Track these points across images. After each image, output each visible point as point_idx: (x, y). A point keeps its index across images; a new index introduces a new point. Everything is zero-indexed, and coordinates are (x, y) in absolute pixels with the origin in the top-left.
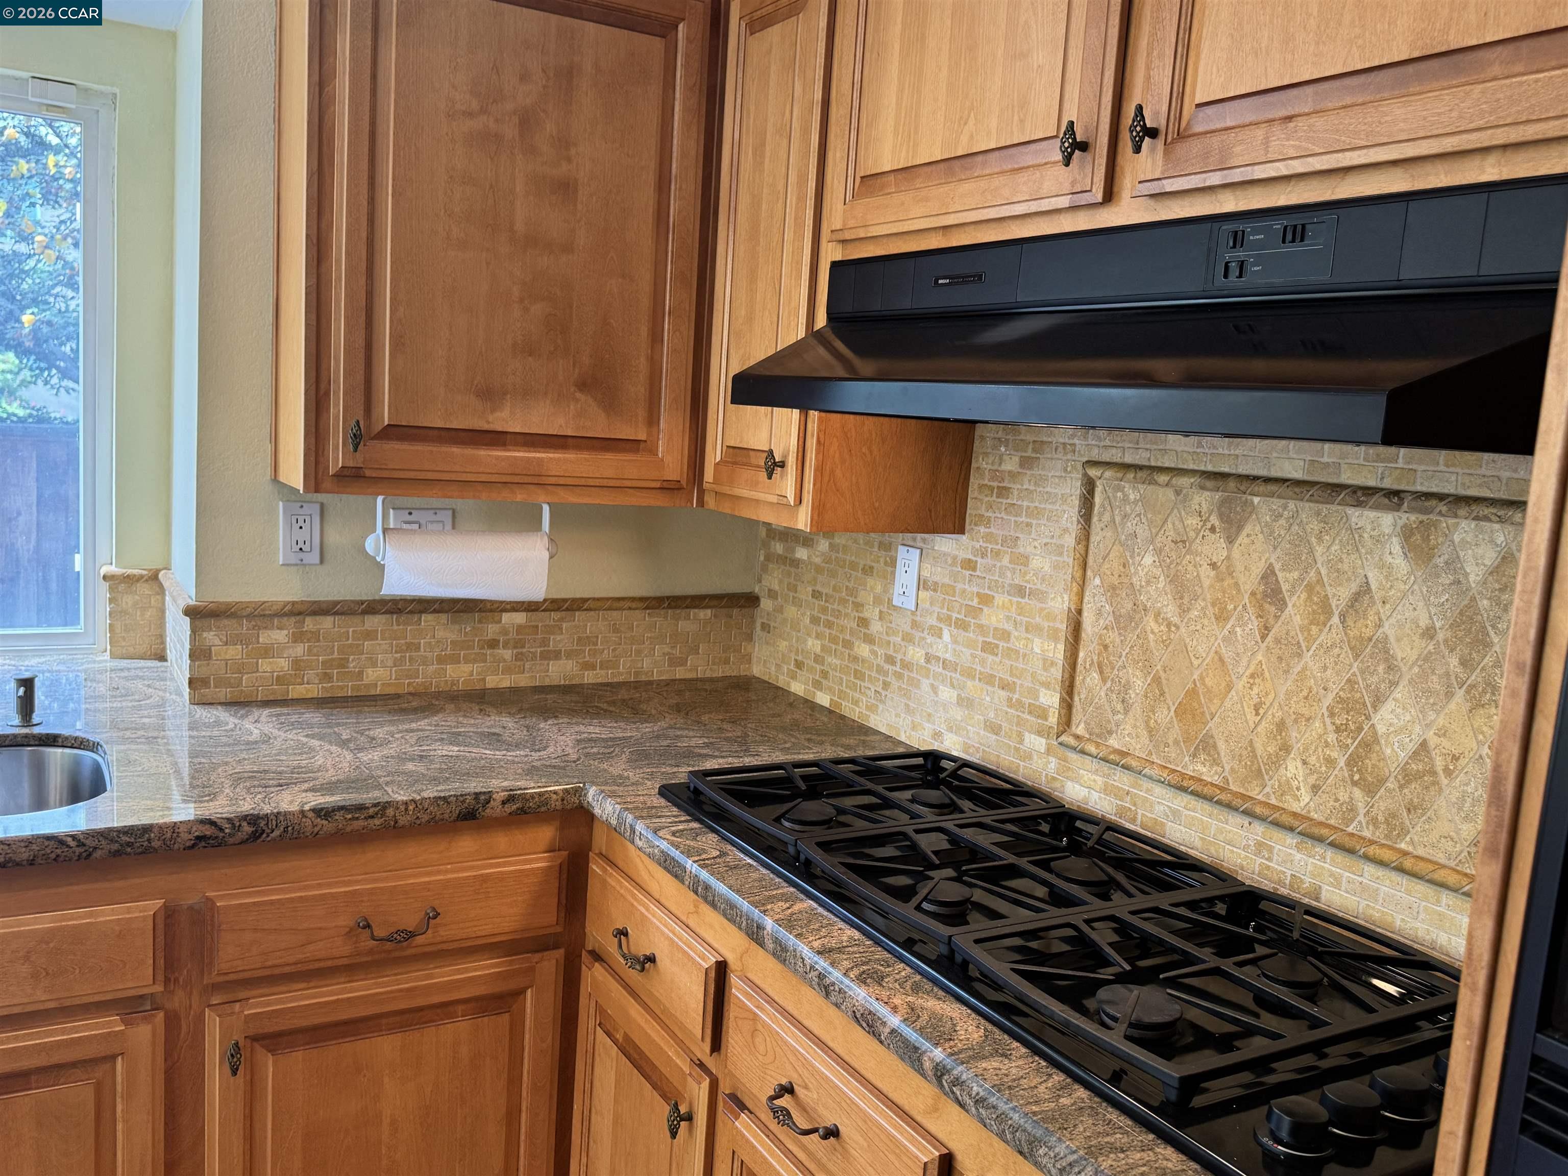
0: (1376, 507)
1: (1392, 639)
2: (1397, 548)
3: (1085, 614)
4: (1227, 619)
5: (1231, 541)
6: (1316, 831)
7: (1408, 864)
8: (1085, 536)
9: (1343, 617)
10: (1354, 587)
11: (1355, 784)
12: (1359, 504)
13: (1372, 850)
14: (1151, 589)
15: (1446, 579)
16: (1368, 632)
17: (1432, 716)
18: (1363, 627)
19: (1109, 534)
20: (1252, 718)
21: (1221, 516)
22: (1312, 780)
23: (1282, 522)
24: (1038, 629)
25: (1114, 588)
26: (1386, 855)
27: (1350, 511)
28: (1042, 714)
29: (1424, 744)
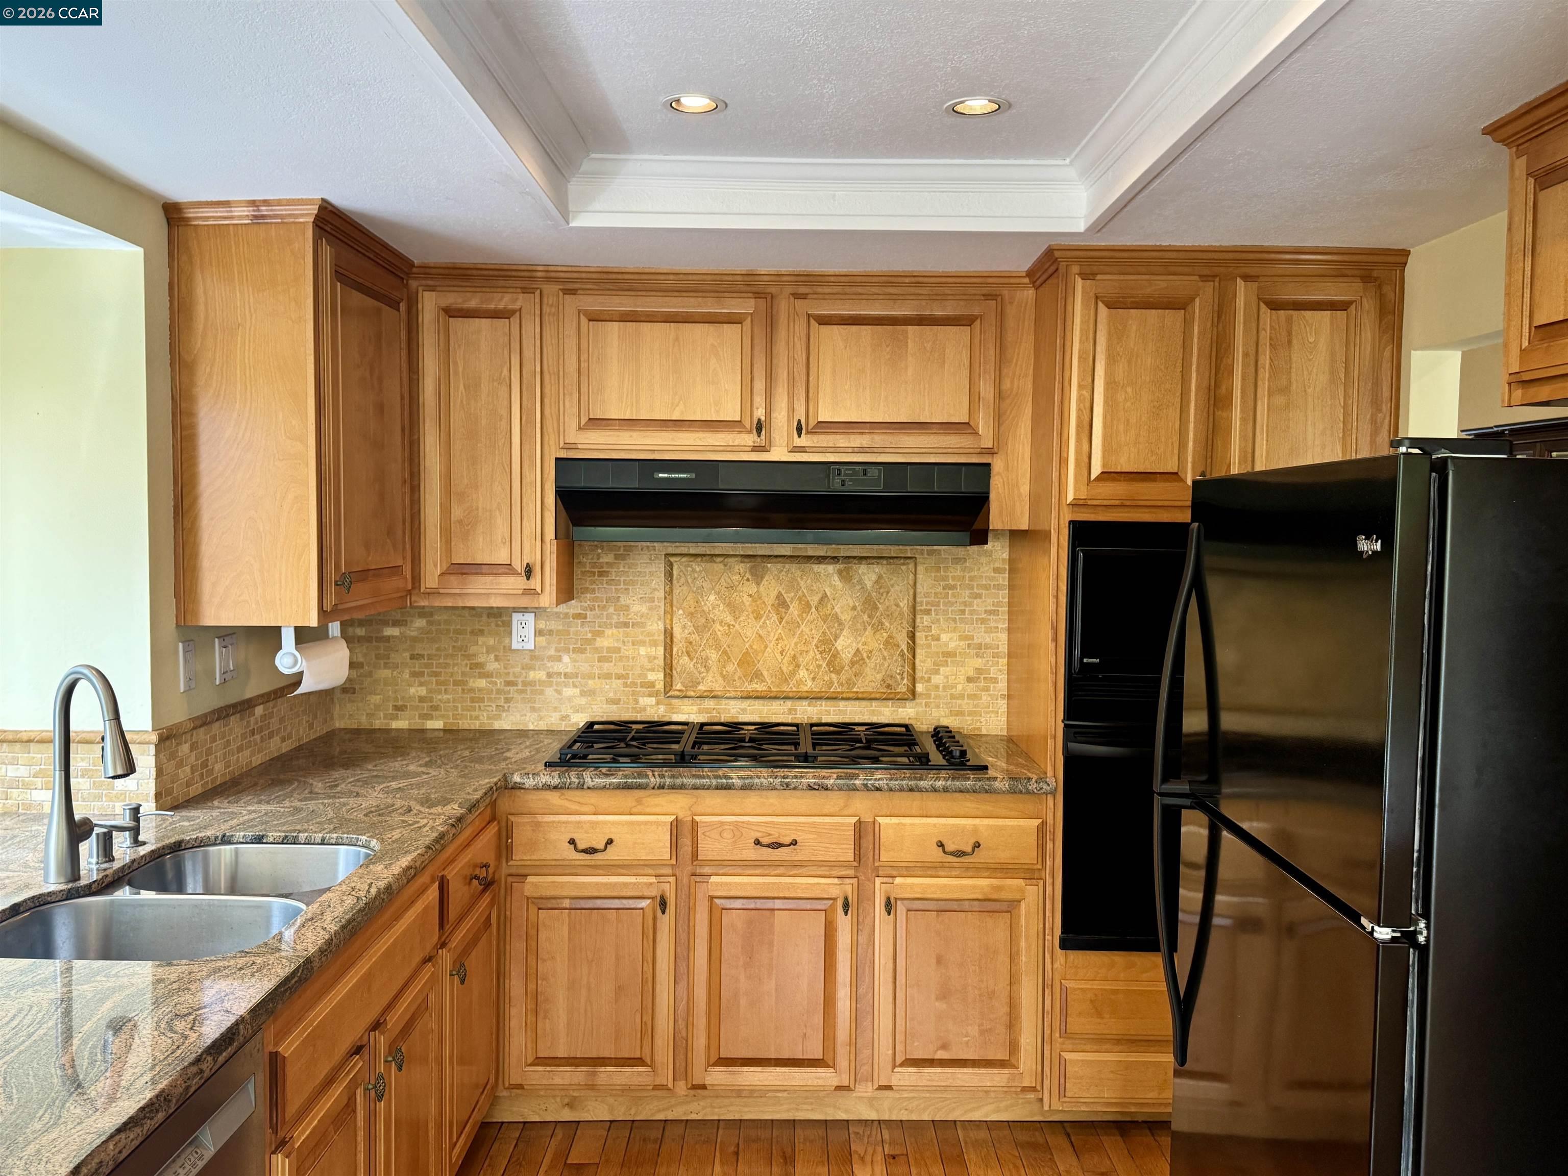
0: (828, 563)
1: (839, 614)
2: (836, 578)
3: (675, 629)
4: (761, 618)
5: (758, 584)
6: (819, 695)
7: (860, 696)
8: (669, 593)
9: (817, 608)
10: (820, 595)
11: (831, 672)
12: (820, 563)
13: (844, 695)
14: (716, 611)
15: (858, 587)
16: (829, 612)
17: (859, 638)
18: (827, 610)
19: (685, 588)
20: (779, 657)
21: (752, 574)
22: (812, 676)
23: (783, 573)
24: (642, 643)
25: (692, 614)
26: (851, 695)
27: (814, 566)
28: (652, 684)
29: (858, 650)
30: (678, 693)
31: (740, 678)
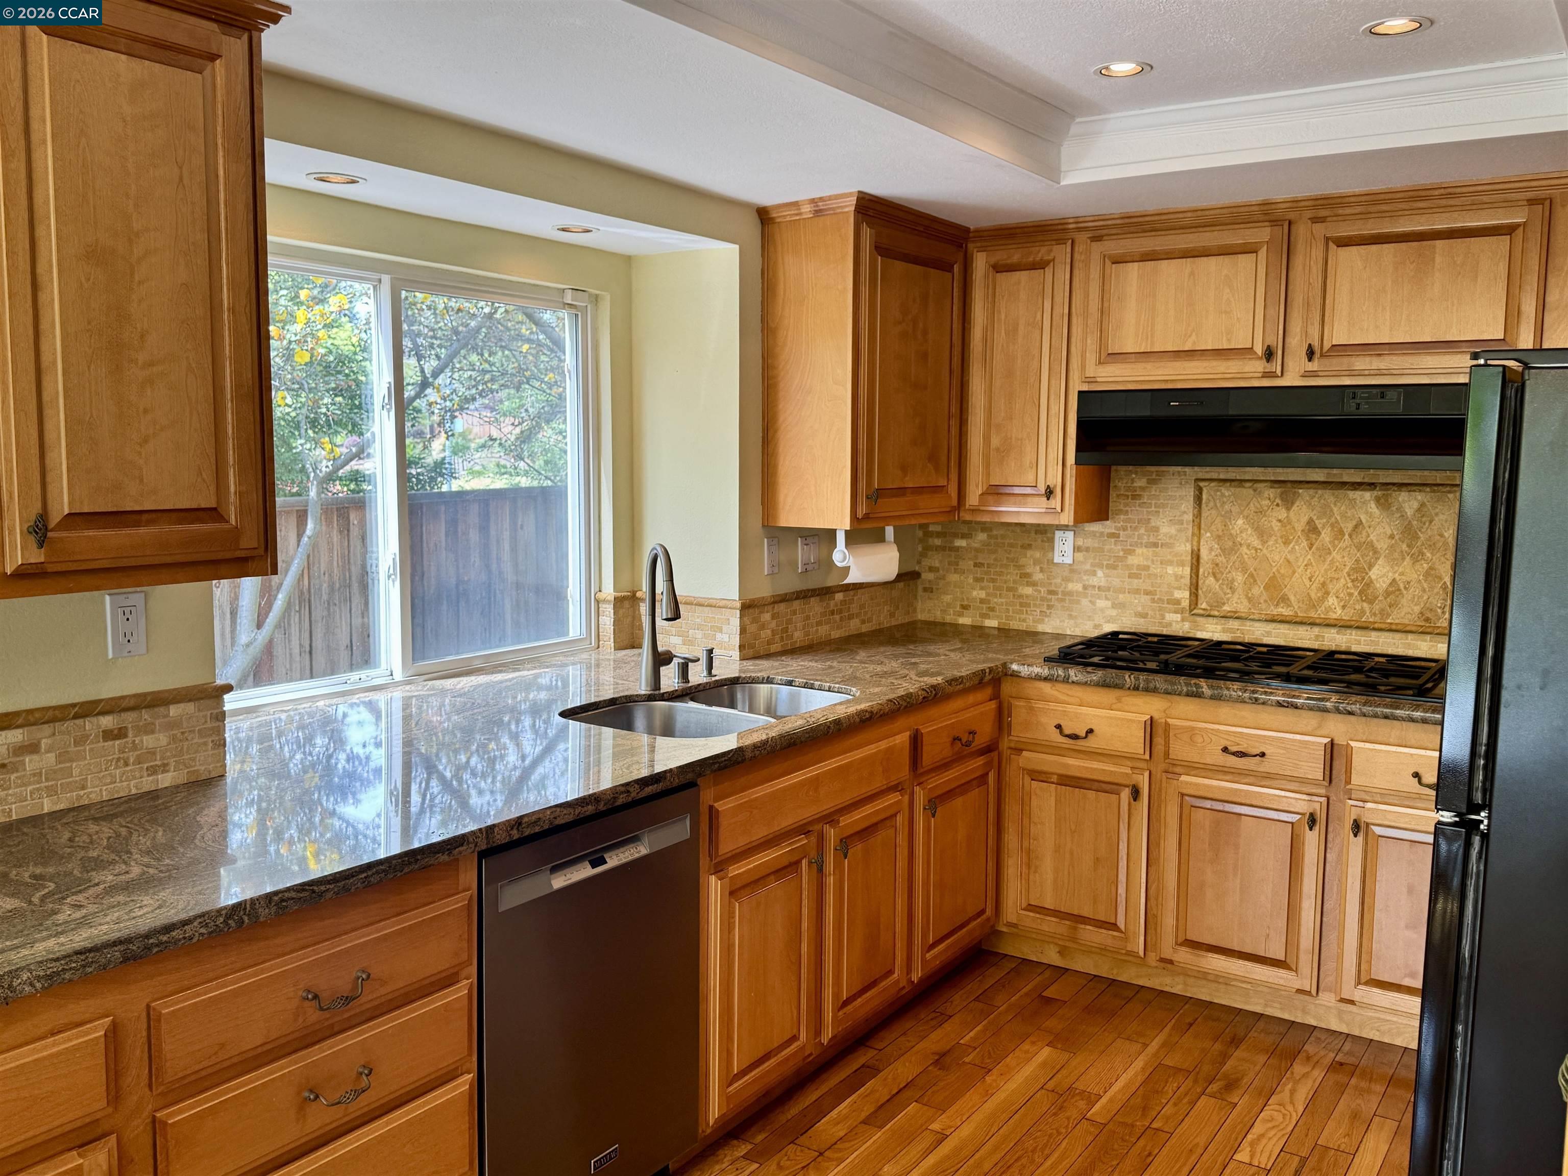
0: (1363, 490)
1: (1375, 541)
2: (1373, 505)
3: (1202, 550)
4: (1290, 543)
5: (1288, 509)
6: (1349, 623)
7: (1394, 627)
8: (1198, 515)
9: (1350, 536)
10: (1354, 523)
11: (1363, 601)
12: (1355, 489)
13: (1376, 626)
14: (1244, 535)
15: (1398, 515)
16: (1363, 540)
17: (1396, 568)
18: (1362, 537)
19: (1214, 512)
20: (1308, 583)
21: (1282, 500)
22: (1342, 604)
23: (1316, 499)
24: (1170, 563)
25: (1219, 537)
26: (1383, 626)
27: (1349, 492)
28: (1178, 602)
29: (1394, 580)
30: (1201, 612)
31: (1265, 601)
